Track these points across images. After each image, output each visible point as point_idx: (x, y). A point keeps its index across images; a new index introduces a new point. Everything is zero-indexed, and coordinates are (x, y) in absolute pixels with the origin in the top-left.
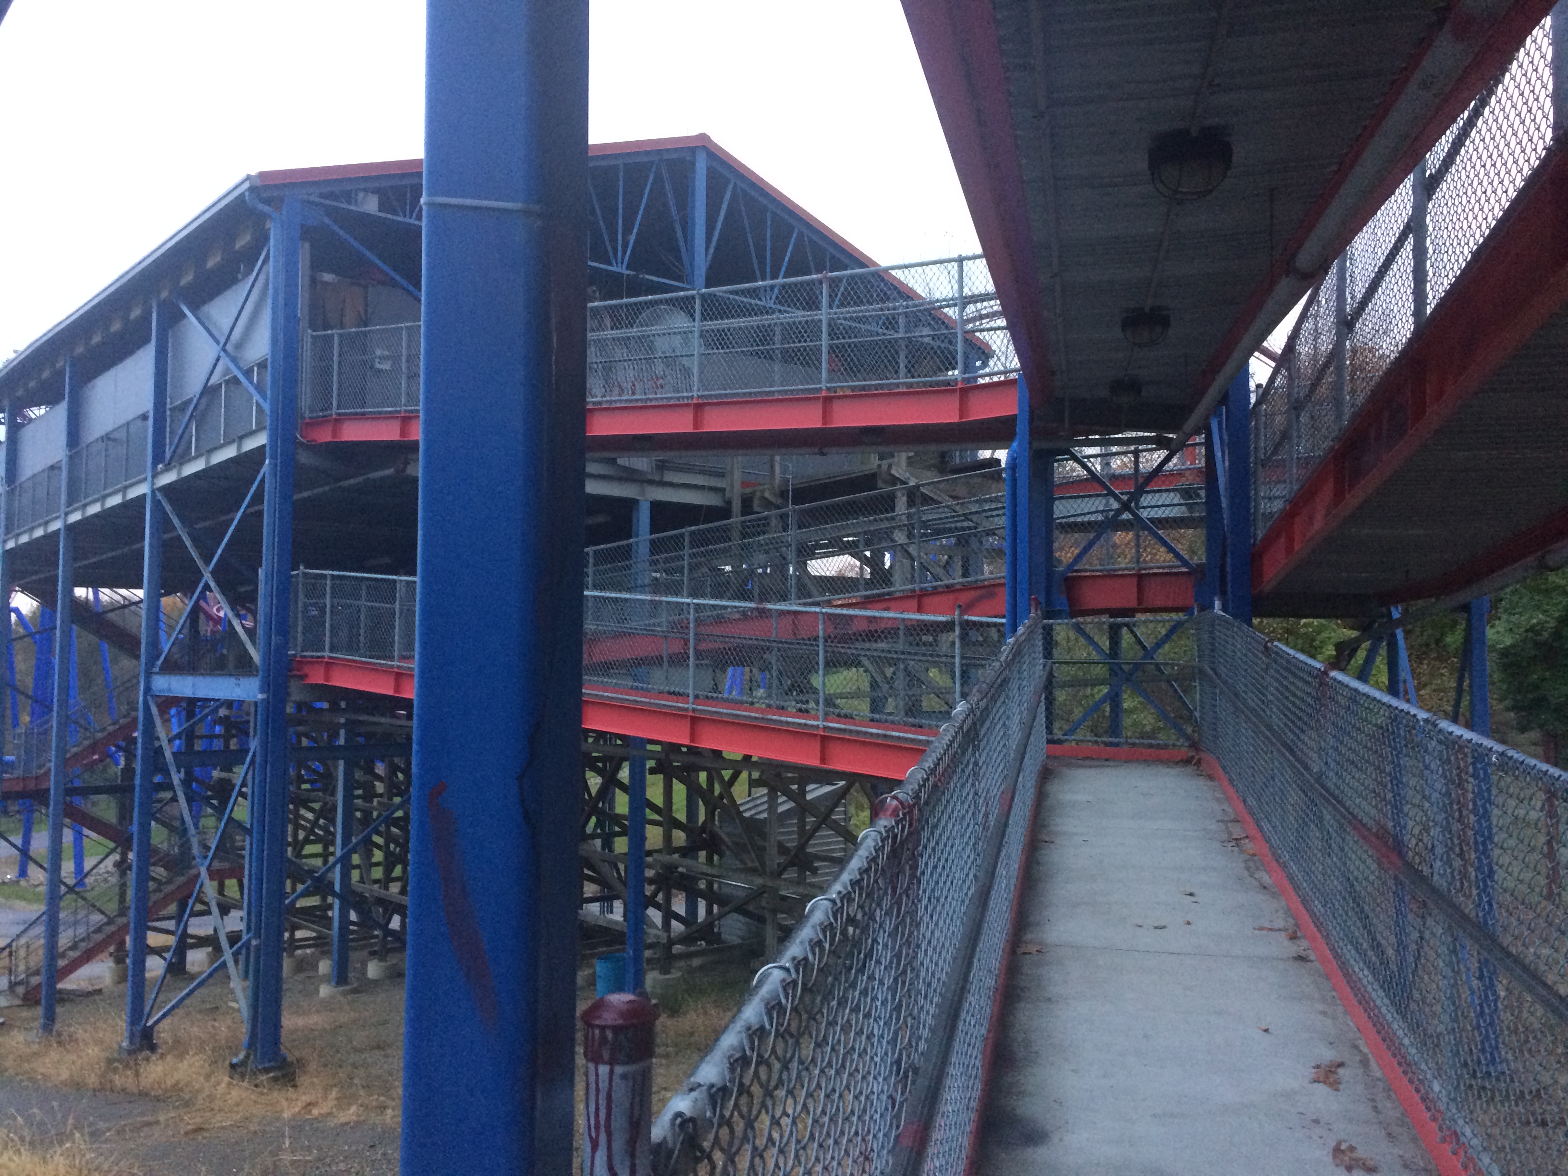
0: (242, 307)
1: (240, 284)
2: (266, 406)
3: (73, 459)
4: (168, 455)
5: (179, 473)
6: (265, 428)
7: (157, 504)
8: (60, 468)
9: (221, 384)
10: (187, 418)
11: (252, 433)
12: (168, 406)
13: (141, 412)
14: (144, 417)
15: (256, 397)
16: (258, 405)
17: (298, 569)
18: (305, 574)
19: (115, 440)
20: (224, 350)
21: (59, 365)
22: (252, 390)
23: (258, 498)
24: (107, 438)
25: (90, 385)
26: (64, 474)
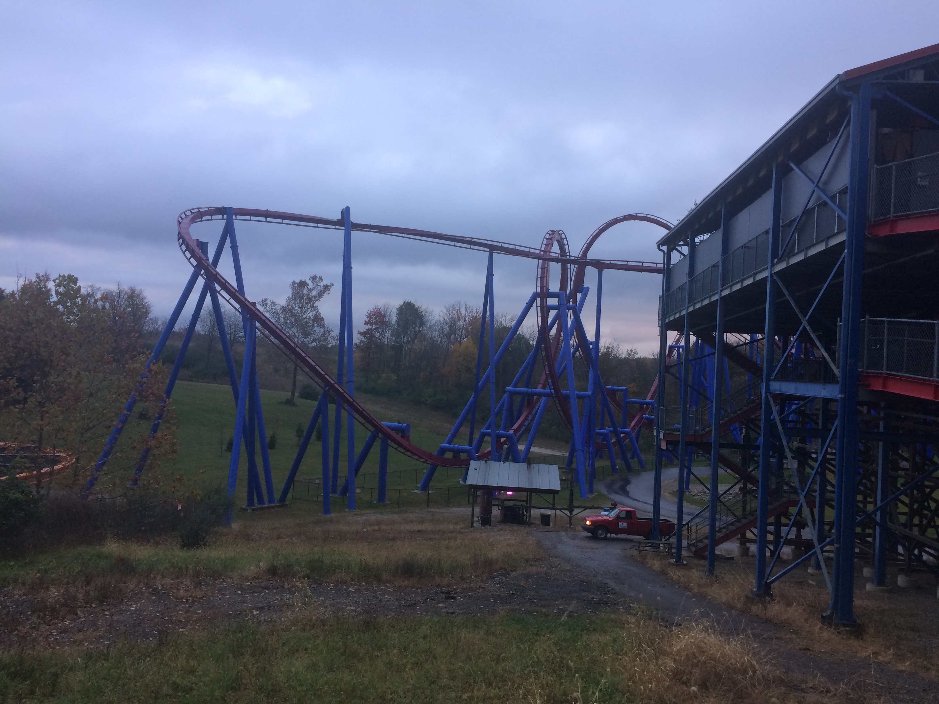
0: (830, 159)
1: (829, 144)
2: (846, 218)
3: (724, 261)
4: (780, 253)
5: (788, 263)
6: (845, 230)
7: (773, 282)
8: (718, 266)
9: (814, 208)
10: (793, 230)
11: (834, 235)
12: (781, 225)
13: (764, 230)
14: (767, 232)
15: (838, 212)
16: (839, 216)
17: (865, 317)
18: (870, 321)
19: (748, 247)
20: (817, 186)
21: (719, 208)
22: (835, 208)
23: (839, 274)
24: (744, 247)
25: (735, 218)
26: (720, 268)
